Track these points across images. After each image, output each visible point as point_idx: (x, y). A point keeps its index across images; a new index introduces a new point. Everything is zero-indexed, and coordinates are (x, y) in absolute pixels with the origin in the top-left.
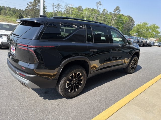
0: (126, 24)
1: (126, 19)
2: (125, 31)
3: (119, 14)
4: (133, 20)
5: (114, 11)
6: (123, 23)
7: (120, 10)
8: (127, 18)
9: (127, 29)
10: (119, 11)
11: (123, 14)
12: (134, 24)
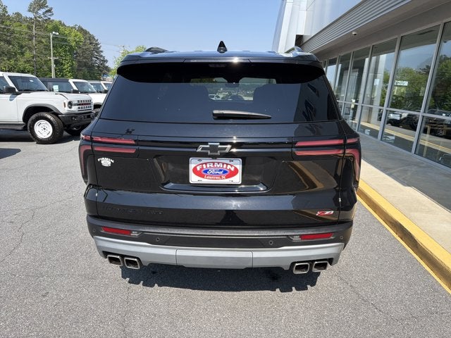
0: (79, 51)
1: (76, 36)
2: (81, 70)
3: (52, 21)
4: (93, 38)
5: (30, 11)
6: (71, 49)
7: (51, 9)
8: (79, 33)
9: (85, 66)
10: (47, 11)
11: (60, 22)
12: (102, 52)
